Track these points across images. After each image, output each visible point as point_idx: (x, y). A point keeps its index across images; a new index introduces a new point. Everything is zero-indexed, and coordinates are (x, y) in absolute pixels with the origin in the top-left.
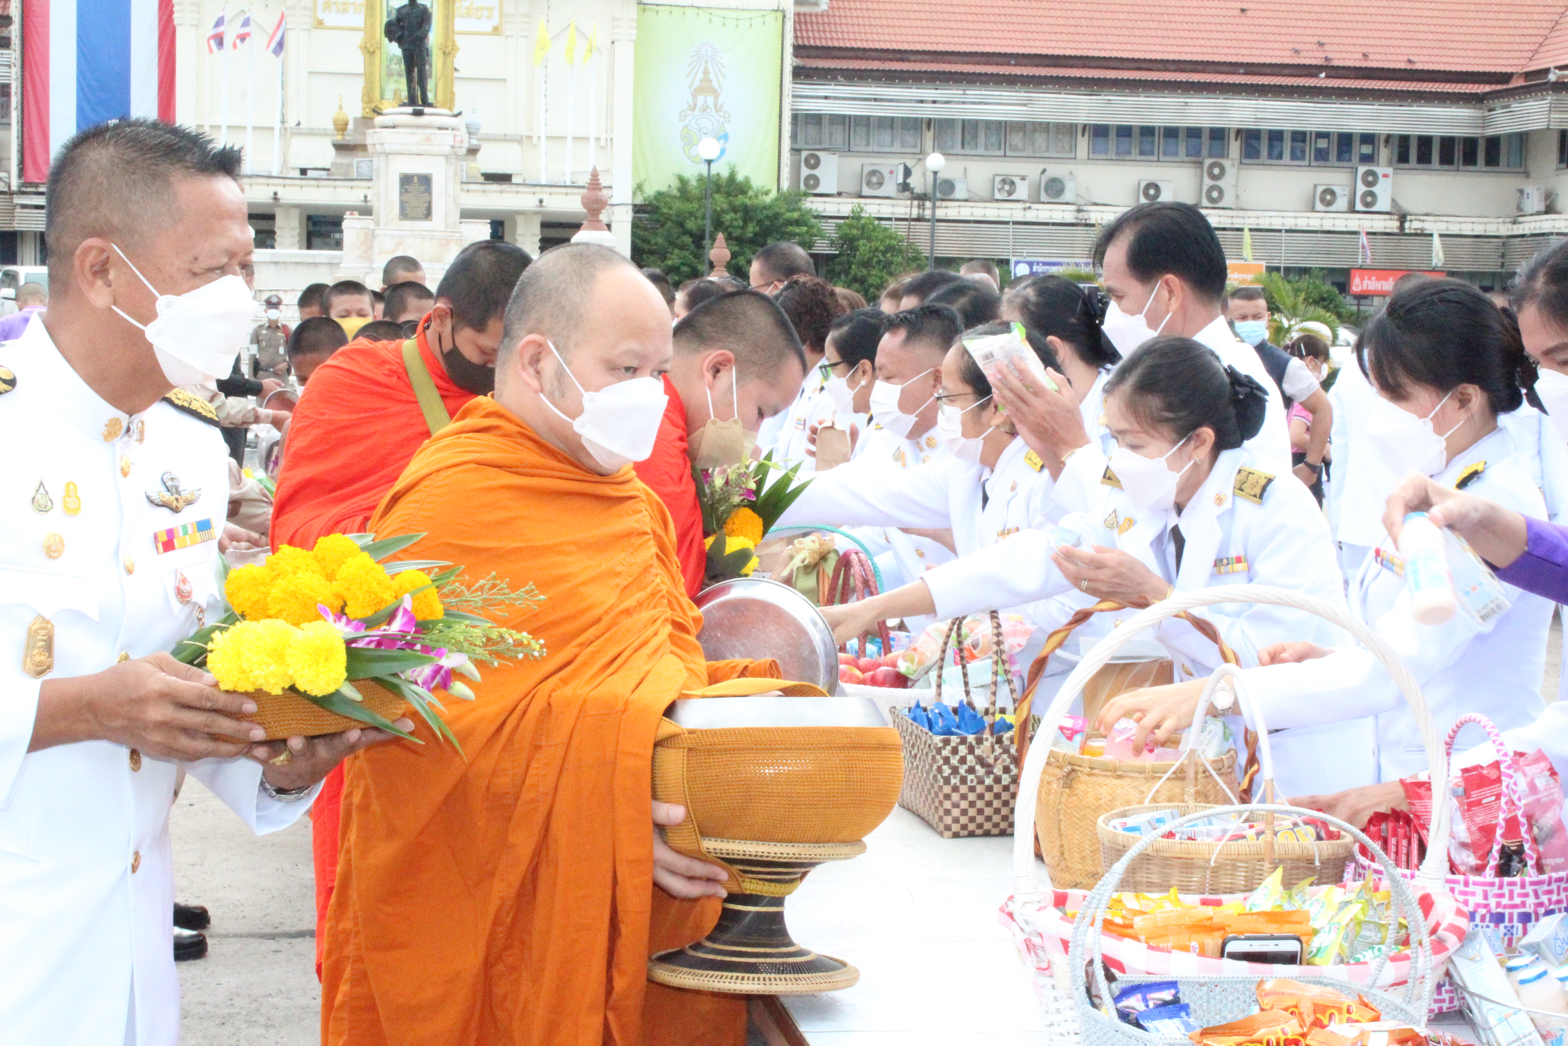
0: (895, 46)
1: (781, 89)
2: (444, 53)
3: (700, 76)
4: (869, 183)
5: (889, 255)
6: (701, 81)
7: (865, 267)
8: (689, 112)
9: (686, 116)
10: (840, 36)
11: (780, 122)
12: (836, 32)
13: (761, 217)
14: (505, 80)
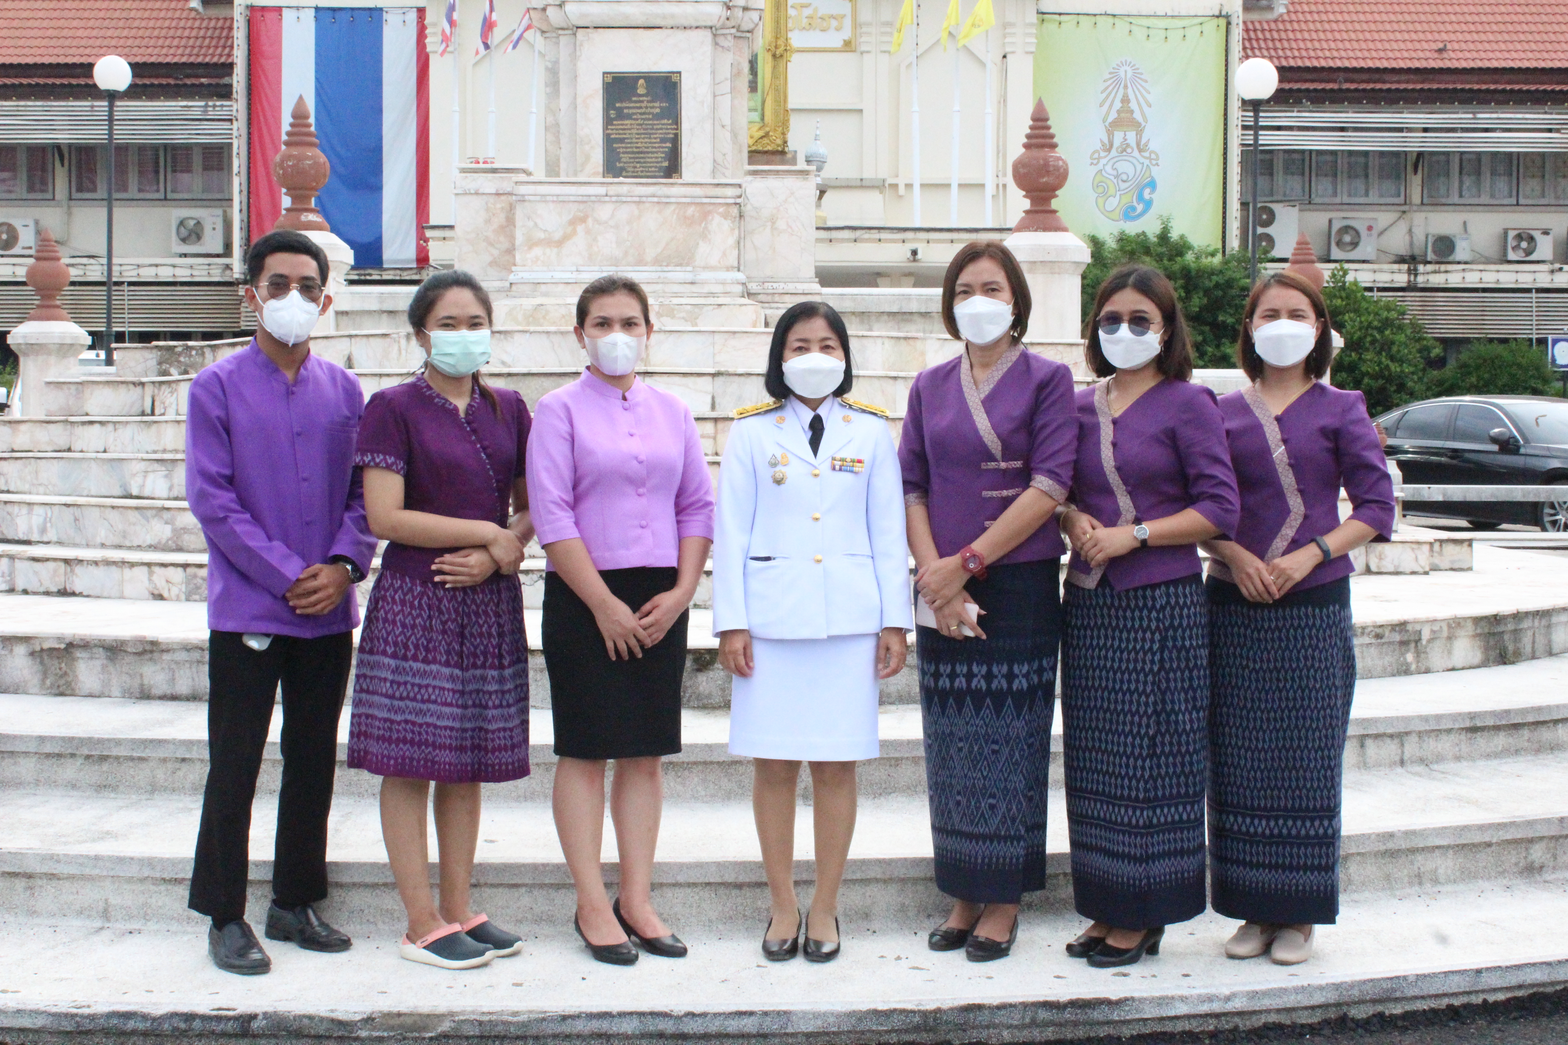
0: (1370, 64)
1: (1226, 119)
2: (774, 56)
3: (1118, 105)
4: (1339, 244)
5: (1387, 332)
6: (1119, 112)
7: (1355, 350)
8: (1103, 154)
9: (1099, 158)
10: (1296, 53)
11: (1225, 163)
12: (1291, 49)
13: (1208, 284)
14: (861, 111)
